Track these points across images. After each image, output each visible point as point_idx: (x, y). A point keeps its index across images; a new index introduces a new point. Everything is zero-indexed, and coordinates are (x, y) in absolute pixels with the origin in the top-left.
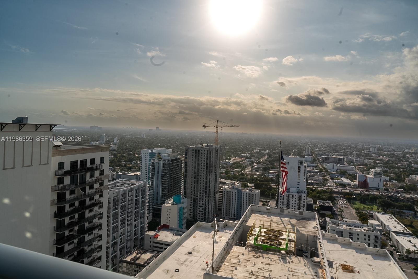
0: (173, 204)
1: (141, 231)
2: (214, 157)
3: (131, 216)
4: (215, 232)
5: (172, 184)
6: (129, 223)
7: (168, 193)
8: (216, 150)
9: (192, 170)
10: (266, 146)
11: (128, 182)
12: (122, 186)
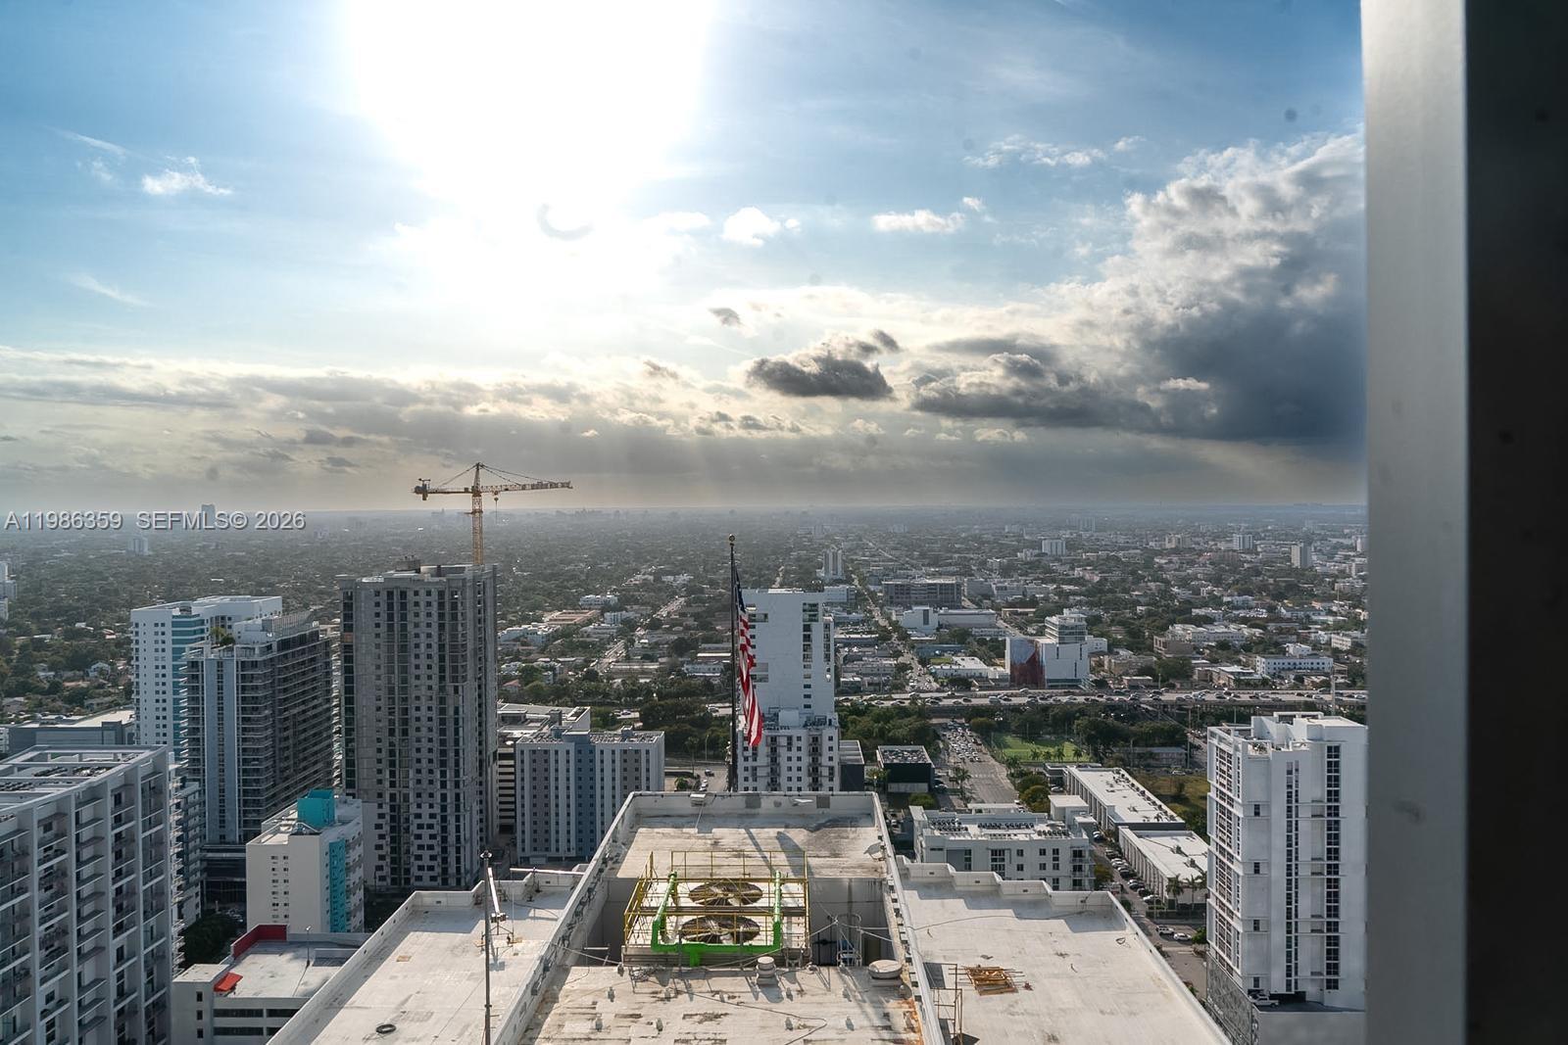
0: (299, 833)
1: (150, 973)
2: (470, 615)
3: (95, 912)
4: (493, 925)
5: (288, 748)
6: (88, 945)
7: (274, 786)
8: (479, 586)
9: (378, 677)
10: (680, 558)
11: (74, 760)
12: (41, 784)
